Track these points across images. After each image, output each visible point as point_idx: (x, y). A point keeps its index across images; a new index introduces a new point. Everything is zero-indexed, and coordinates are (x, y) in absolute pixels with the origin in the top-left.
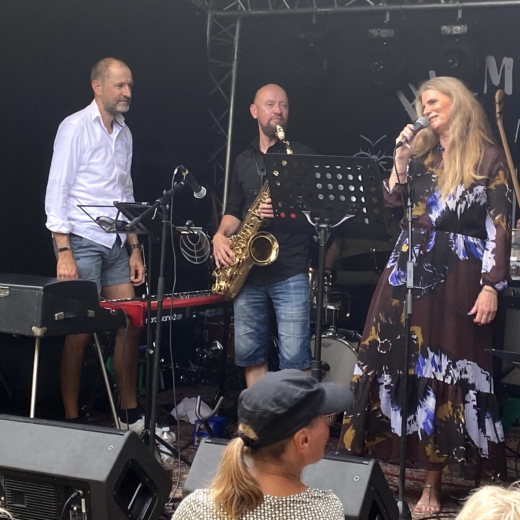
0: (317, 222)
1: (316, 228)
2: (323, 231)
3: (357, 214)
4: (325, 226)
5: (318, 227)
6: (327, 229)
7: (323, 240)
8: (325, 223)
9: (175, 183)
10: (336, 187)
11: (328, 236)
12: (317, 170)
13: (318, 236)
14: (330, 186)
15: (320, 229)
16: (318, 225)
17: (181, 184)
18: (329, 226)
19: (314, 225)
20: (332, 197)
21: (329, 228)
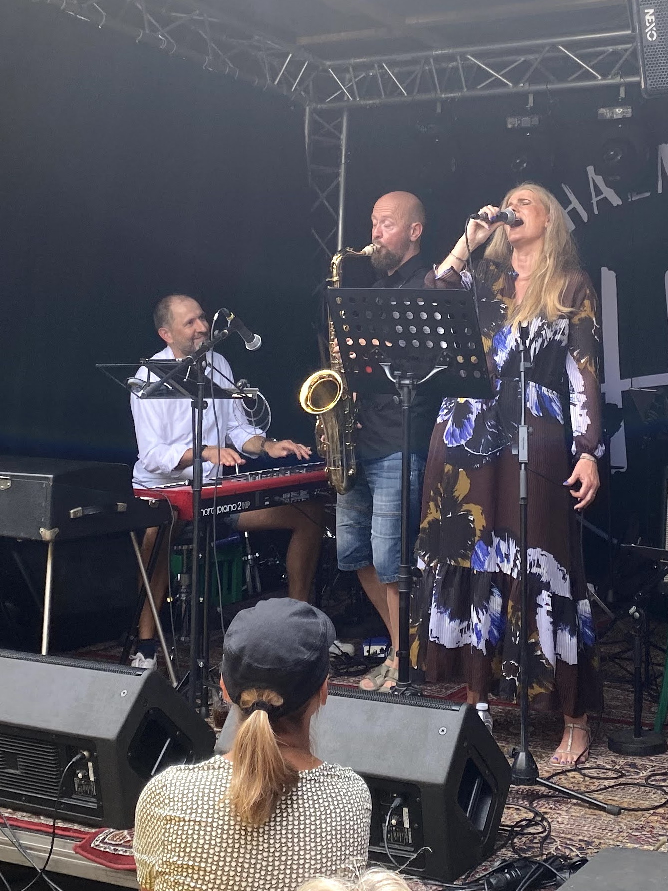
0: (397, 378)
1: (397, 386)
2: (406, 390)
3: (450, 365)
4: (407, 382)
5: (400, 384)
6: (411, 386)
7: (406, 401)
8: (408, 378)
9: (216, 332)
10: (420, 331)
11: (414, 393)
12: (395, 308)
13: (399, 395)
14: (413, 329)
15: (402, 387)
16: (400, 381)
17: (224, 333)
18: (413, 382)
19: (394, 381)
20: (416, 343)
21: (413, 384)
